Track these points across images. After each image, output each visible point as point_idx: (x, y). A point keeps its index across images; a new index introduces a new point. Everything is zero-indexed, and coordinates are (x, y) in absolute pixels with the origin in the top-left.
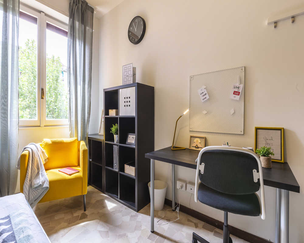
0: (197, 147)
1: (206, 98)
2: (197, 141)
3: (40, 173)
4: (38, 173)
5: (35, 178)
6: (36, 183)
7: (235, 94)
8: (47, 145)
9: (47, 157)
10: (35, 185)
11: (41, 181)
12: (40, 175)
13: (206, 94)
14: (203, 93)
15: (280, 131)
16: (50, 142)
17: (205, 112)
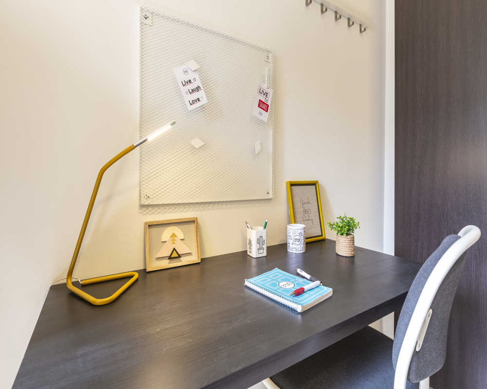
0: (175, 255)
1: (198, 100)
2: (173, 236)
7: (260, 107)
13: (198, 89)
14: (190, 81)
15: (314, 186)
17: (197, 143)
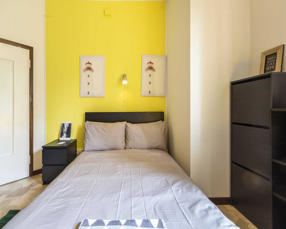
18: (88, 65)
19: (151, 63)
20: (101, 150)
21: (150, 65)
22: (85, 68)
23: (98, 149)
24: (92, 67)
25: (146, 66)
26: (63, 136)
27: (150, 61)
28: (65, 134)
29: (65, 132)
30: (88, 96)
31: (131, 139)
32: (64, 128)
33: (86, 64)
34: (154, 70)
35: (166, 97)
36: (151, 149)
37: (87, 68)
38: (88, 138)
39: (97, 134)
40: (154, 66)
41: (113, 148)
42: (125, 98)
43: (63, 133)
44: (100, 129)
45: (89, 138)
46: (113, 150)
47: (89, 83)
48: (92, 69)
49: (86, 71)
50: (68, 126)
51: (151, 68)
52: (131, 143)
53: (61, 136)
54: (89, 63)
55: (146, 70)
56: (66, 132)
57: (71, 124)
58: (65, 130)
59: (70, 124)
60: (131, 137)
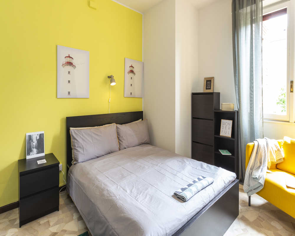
3: (261, 167)
4: (260, 167)
5: (256, 169)
6: (255, 174)
8: (286, 144)
9: (284, 157)
10: (254, 175)
11: (259, 175)
12: (260, 170)
16: (289, 142)
18: (69, 60)
19: (132, 66)
20: (98, 157)
21: (131, 68)
22: (64, 63)
23: (95, 156)
24: (74, 62)
25: (128, 69)
26: (31, 153)
27: (132, 65)
28: (35, 149)
29: (34, 146)
30: (69, 96)
31: (124, 139)
32: (32, 141)
33: (65, 57)
34: (134, 74)
35: (143, 98)
36: (140, 145)
37: (68, 62)
38: (80, 147)
39: (91, 141)
40: (135, 70)
41: (110, 152)
42: (110, 99)
43: (31, 148)
44: (93, 135)
45: (82, 147)
46: (110, 153)
47: (69, 82)
48: (74, 64)
49: (65, 66)
50: (38, 138)
51: (132, 72)
52: (124, 144)
53: (29, 154)
54: (69, 57)
55: (129, 73)
56: (36, 146)
57: (43, 134)
58: (34, 144)
59: (40, 135)
60: (124, 138)
